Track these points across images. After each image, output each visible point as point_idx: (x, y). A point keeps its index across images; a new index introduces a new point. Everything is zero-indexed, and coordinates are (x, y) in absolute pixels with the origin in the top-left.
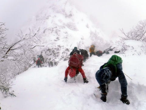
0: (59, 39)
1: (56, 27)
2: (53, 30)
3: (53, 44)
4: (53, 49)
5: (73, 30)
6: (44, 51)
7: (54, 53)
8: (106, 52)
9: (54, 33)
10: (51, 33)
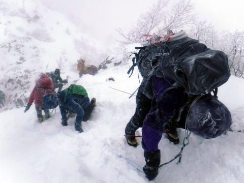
0: (25, 59)
1: (15, 41)
2: (10, 47)
3: (15, 69)
4: (17, 78)
5: (45, 41)
6: (3, 84)
7: (20, 84)
8: (102, 66)
9: (13, 51)
10: (9, 51)
